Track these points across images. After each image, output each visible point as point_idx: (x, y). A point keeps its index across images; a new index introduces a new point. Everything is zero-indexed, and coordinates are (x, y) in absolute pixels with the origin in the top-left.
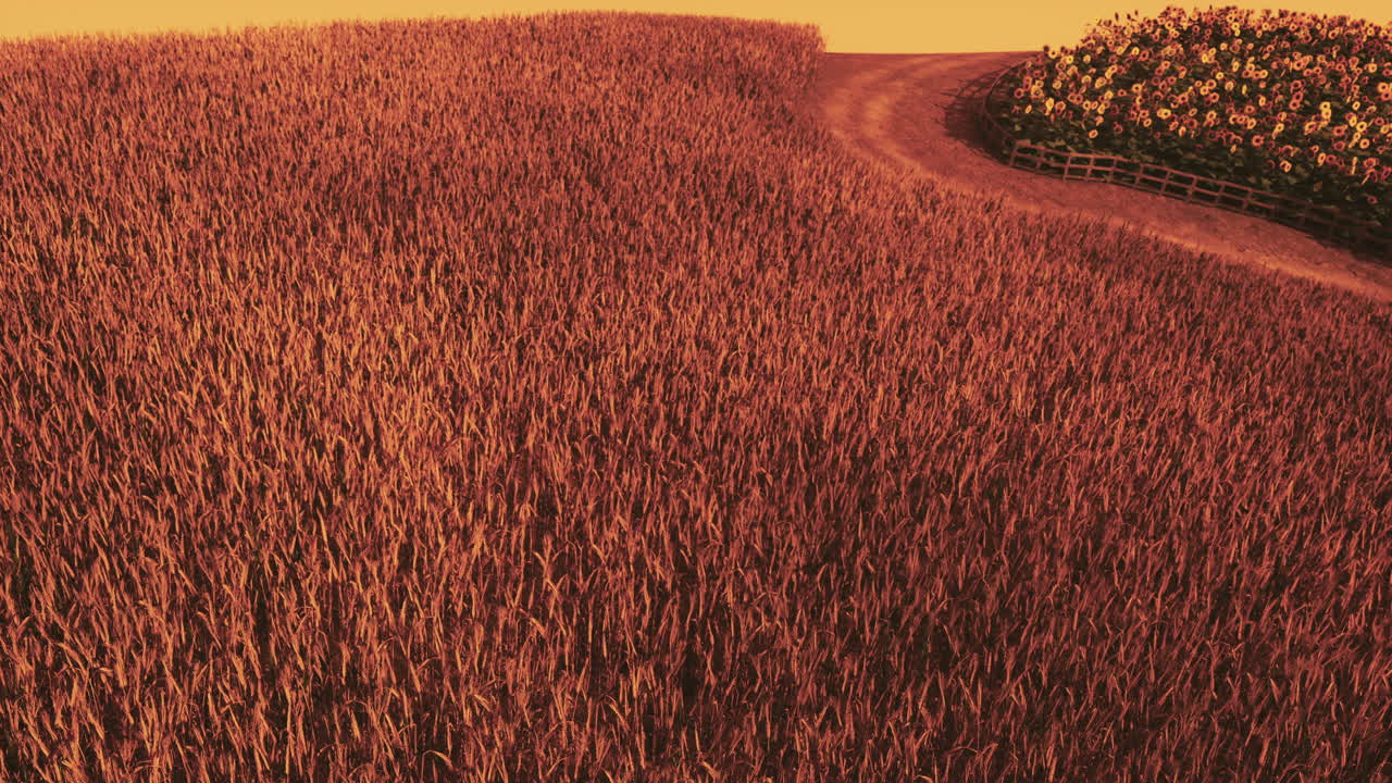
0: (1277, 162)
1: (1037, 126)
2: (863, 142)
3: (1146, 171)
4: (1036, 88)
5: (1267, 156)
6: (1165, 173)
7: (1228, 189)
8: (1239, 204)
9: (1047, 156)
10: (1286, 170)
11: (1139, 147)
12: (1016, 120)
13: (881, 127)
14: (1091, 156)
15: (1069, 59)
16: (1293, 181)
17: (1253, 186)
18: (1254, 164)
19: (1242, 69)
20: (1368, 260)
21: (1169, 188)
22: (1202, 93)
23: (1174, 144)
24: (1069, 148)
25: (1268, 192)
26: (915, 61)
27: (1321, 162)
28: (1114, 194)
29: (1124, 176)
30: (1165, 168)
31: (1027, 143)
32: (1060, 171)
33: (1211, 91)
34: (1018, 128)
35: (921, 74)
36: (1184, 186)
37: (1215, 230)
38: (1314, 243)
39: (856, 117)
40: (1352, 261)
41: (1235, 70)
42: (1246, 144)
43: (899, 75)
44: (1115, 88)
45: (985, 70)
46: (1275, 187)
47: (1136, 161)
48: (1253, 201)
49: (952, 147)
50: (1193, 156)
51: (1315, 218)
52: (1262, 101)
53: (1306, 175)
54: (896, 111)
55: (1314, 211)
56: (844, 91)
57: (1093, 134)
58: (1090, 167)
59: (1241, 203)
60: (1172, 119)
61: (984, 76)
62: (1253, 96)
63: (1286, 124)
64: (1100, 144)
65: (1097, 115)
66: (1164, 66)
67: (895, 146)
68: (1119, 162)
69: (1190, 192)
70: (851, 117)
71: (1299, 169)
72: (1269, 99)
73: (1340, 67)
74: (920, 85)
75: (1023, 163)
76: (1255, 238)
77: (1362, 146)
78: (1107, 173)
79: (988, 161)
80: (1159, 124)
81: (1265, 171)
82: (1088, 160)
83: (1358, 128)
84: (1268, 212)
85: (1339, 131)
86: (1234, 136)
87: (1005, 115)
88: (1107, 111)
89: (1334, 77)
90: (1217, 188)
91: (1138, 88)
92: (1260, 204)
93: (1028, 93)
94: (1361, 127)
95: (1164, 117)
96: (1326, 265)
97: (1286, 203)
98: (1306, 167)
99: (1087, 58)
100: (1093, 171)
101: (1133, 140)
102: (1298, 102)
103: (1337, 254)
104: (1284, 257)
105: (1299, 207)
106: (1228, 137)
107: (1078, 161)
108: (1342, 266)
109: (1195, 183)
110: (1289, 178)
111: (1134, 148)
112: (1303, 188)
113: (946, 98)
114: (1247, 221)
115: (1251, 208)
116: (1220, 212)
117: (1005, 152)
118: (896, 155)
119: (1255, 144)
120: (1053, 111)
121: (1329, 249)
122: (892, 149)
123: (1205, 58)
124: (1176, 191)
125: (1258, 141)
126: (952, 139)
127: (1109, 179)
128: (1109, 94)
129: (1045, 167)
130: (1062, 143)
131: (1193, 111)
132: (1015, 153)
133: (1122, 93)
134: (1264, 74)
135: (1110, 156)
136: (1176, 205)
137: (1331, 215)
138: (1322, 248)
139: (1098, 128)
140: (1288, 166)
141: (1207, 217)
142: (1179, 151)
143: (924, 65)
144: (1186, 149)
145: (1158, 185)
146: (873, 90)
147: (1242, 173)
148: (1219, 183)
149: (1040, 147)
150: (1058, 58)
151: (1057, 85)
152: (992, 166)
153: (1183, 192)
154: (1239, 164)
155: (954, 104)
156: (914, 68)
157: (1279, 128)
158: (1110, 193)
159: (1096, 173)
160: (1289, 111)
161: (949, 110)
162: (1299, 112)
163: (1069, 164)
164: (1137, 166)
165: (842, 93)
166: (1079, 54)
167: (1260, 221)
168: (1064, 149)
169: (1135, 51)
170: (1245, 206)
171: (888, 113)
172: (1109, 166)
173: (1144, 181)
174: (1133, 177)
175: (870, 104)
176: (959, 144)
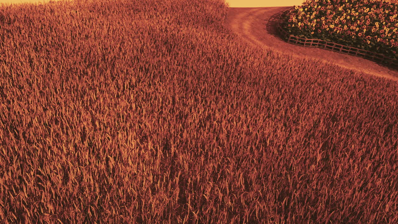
0: (366, 41)
1: (296, 31)
2: (244, 36)
3: (328, 44)
4: (294, 19)
5: (363, 39)
6: (333, 44)
7: (352, 49)
8: (355, 53)
9: (299, 39)
10: (369, 43)
11: (325, 37)
12: (289, 29)
13: (249, 31)
14: (312, 40)
15: (302, 10)
16: (370, 46)
17: (359, 48)
18: (359, 41)
19: (351, 12)
20: (393, 70)
21: (334, 49)
22: (341, 20)
23: (336, 36)
24: (305, 37)
25: (363, 50)
26: (254, 10)
27: (378, 41)
28: (319, 51)
29: (321, 45)
30: (333, 43)
31: (292, 36)
32: (303, 44)
33: (344, 19)
34: (290, 31)
35: (256, 14)
36: (339, 48)
37: (349, 62)
38: (377, 65)
39: (241, 28)
40: (389, 70)
41: (349, 13)
42: (357, 36)
43: (251, 14)
44: (316, 19)
45: (275, 13)
46: (365, 48)
47: (325, 41)
48: (359, 53)
49: (270, 37)
50: (342, 39)
51: (377, 57)
52: (359, 22)
53: (374, 45)
54: (252, 26)
55: (376, 55)
56: (236, 19)
57: (313, 33)
58: (312, 43)
59: (356, 53)
60: (335, 28)
61: (275, 14)
62: (356, 20)
63: (366, 29)
64: (314, 36)
65: (313, 27)
66: (329, 11)
67: (254, 37)
68: (320, 41)
69: (340, 50)
70: (239, 28)
71: (372, 43)
72: (360, 21)
73: (378, 12)
74: (257, 17)
75: (292, 42)
76: (360, 64)
77: (389, 36)
78: (316, 45)
79: (281, 41)
80: (331, 30)
81: (363, 44)
82: (311, 41)
83: (386, 30)
84: (363, 56)
85: (382, 31)
86: (353, 33)
87: (285, 27)
88: (315, 26)
89: (377, 14)
90: (348, 49)
91: (323, 18)
92: (361, 53)
93: (292, 20)
94: (387, 30)
95: (332, 27)
96: (382, 72)
97: (368, 53)
98: (374, 42)
99: (306, 9)
100: (312, 44)
101: (323, 34)
102: (369, 22)
103: (384, 68)
104: (370, 70)
105: (372, 54)
106: (351, 33)
107: (308, 41)
108: (386, 72)
109: (342, 47)
110: (369, 45)
111: (324, 37)
112: (374, 48)
113: (265, 22)
114: (357, 59)
115: (358, 54)
116: (349, 56)
117: (286, 38)
118: (255, 40)
119: (359, 35)
120: (300, 26)
121: (382, 67)
122: (253, 38)
123: (340, 9)
124: (337, 50)
125: (360, 34)
126: (270, 34)
127: (317, 46)
128: (315, 21)
129: (298, 43)
130: (303, 36)
131: (340, 26)
132: (290, 39)
133: (318, 20)
134: (357, 14)
135: (317, 39)
136: (337, 54)
137: (382, 57)
138: (379, 67)
139: (314, 31)
140: (369, 42)
141: (346, 57)
142: (337, 38)
143: (257, 11)
144: (339, 37)
145: (331, 48)
146: (244, 19)
147: (355, 45)
148: (349, 47)
149: (297, 37)
150: (298, 9)
151: (300, 18)
152: (283, 43)
153: (338, 50)
154: (355, 42)
155: (268, 23)
156: (254, 12)
157: (365, 30)
158: (318, 51)
159: (313, 45)
160: (366, 25)
161: (267, 25)
162: (369, 25)
163: (305, 42)
164: (325, 42)
165: (236, 21)
166: (304, 8)
167: (361, 58)
168: (304, 37)
169: (320, 7)
170: (356, 54)
171: (250, 26)
172: (317, 42)
173: (327, 47)
174: (324, 46)
175: (244, 23)
176: (272, 36)
